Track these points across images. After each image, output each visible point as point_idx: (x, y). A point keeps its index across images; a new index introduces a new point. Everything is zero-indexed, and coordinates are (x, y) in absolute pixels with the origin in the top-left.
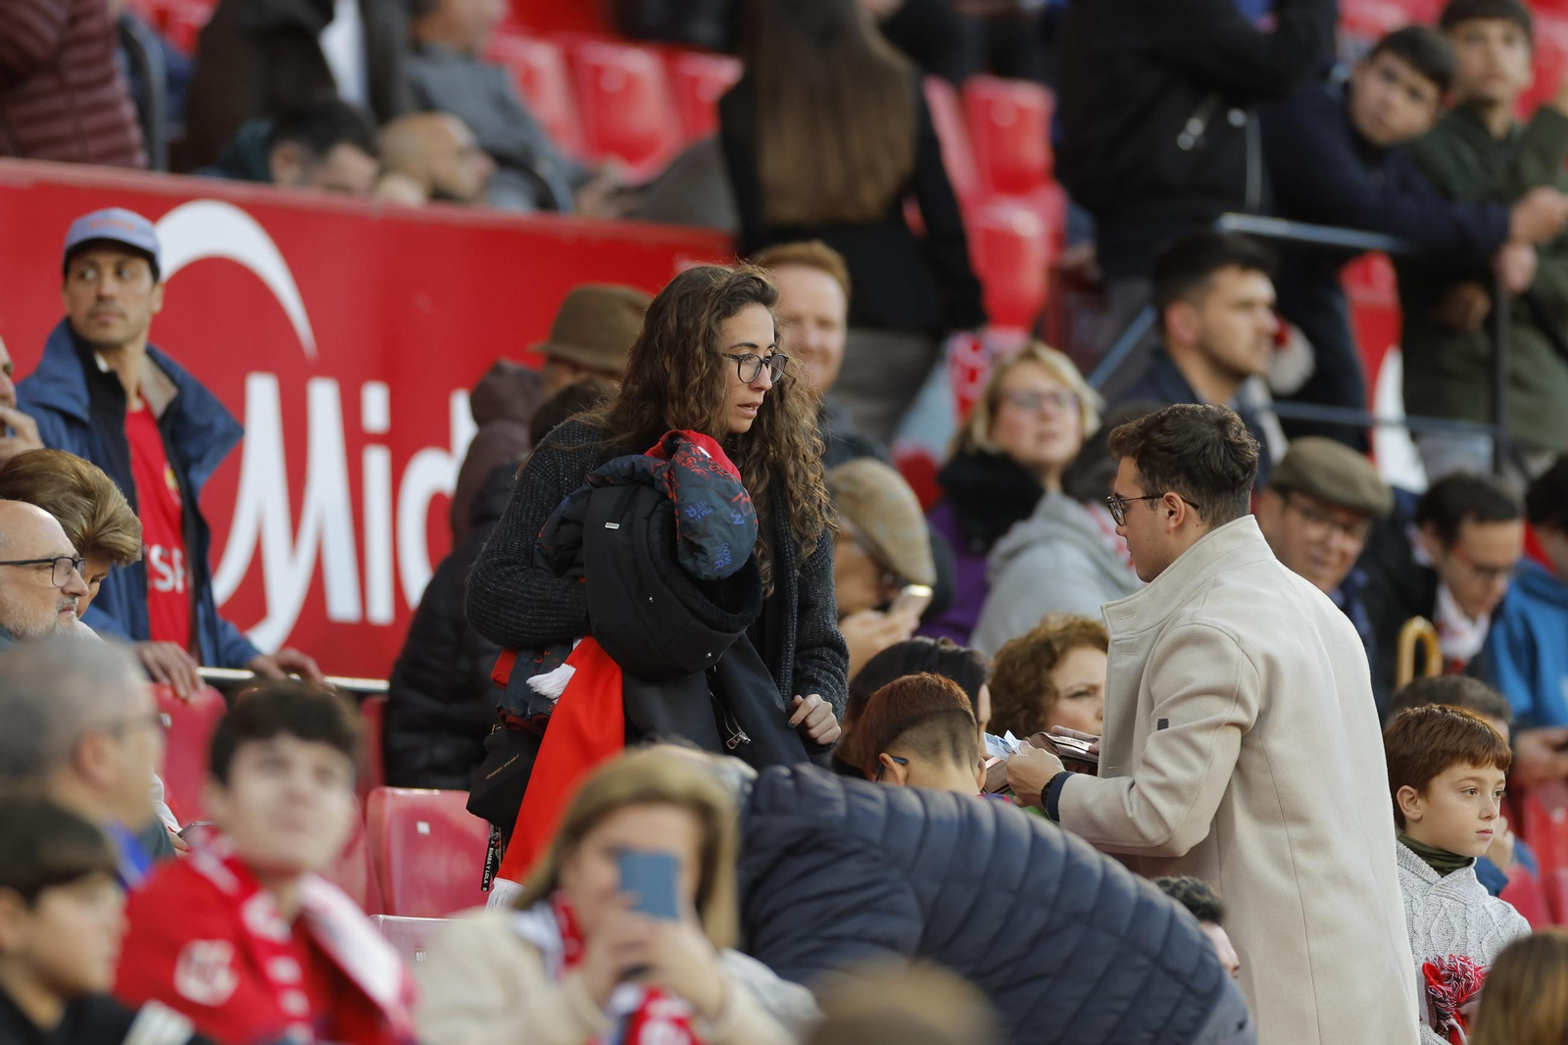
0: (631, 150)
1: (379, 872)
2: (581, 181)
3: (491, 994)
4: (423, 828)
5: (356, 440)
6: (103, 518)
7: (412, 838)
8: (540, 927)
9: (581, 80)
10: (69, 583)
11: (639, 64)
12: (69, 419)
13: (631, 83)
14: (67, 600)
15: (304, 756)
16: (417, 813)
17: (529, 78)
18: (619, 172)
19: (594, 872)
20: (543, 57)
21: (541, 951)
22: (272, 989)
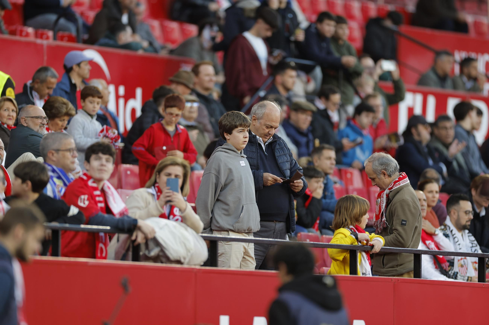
0: (173, 42)
1: (120, 181)
2: (163, 48)
3: (142, 204)
4: (129, 172)
5: (118, 97)
6: (69, 109)
7: (127, 175)
8: (152, 191)
9: (164, 29)
10: (42, 122)
11: (174, 26)
12: (66, 92)
13: (173, 30)
14: (42, 125)
15: (104, 157)
16: (127, 170)
17: (153, 27)
18: (170, 46)
19: (163, 178)
20: (156, 23)
21: (153, 195)
22: (96, 203)
